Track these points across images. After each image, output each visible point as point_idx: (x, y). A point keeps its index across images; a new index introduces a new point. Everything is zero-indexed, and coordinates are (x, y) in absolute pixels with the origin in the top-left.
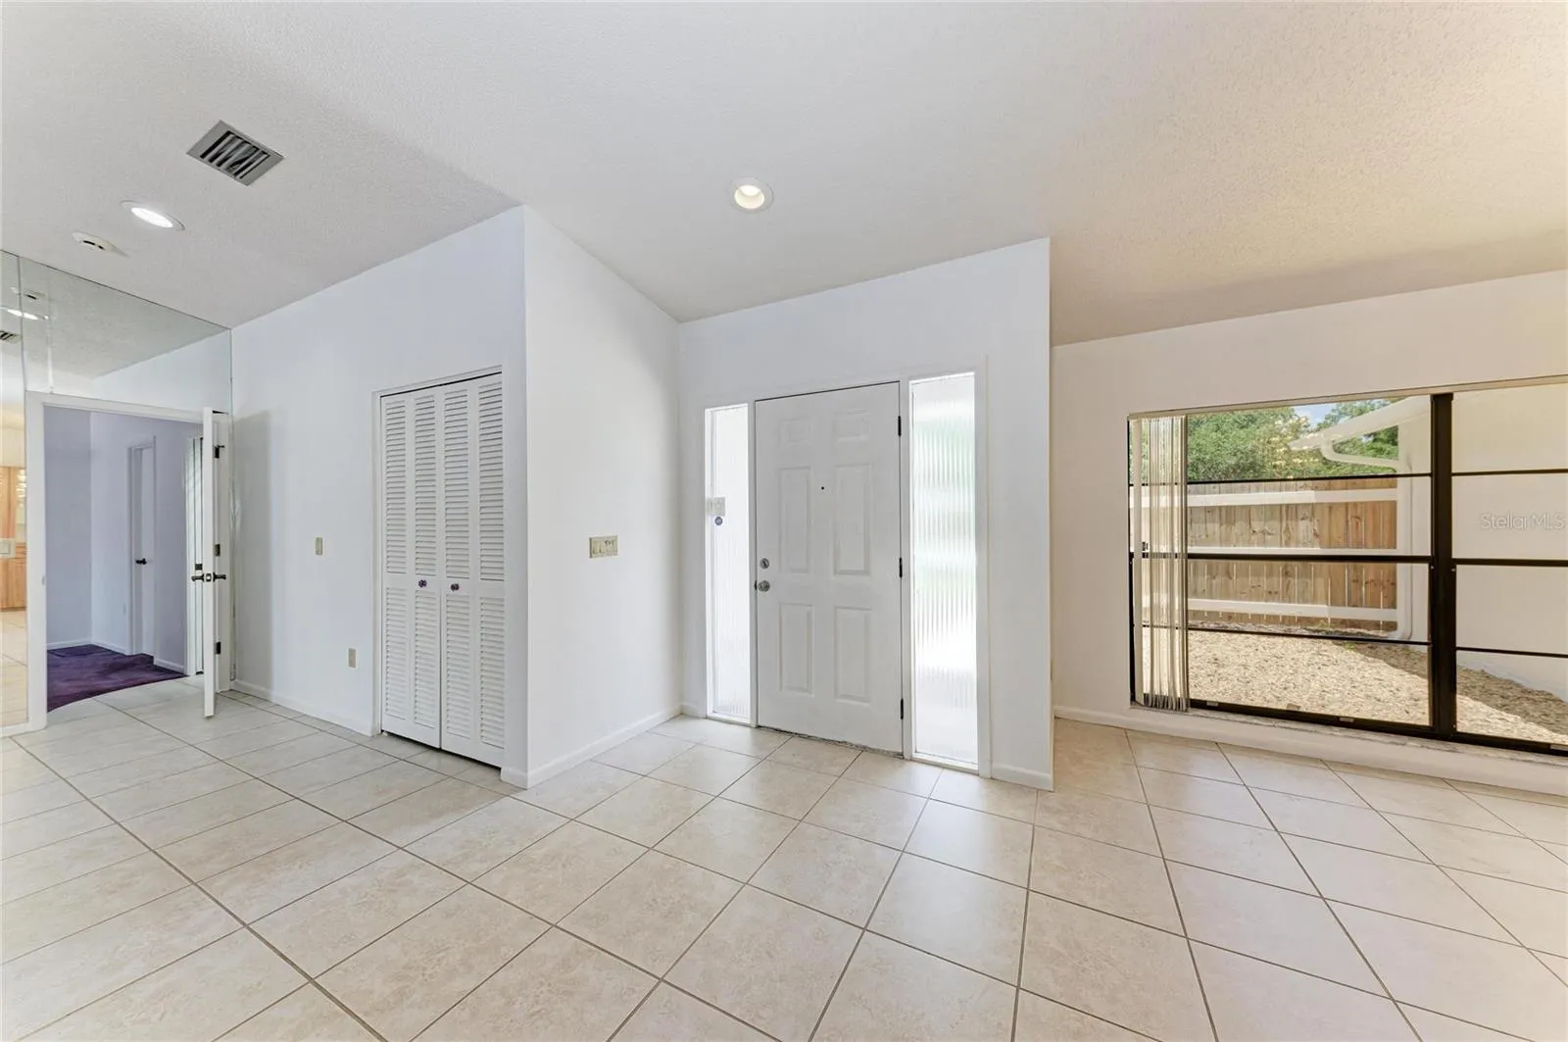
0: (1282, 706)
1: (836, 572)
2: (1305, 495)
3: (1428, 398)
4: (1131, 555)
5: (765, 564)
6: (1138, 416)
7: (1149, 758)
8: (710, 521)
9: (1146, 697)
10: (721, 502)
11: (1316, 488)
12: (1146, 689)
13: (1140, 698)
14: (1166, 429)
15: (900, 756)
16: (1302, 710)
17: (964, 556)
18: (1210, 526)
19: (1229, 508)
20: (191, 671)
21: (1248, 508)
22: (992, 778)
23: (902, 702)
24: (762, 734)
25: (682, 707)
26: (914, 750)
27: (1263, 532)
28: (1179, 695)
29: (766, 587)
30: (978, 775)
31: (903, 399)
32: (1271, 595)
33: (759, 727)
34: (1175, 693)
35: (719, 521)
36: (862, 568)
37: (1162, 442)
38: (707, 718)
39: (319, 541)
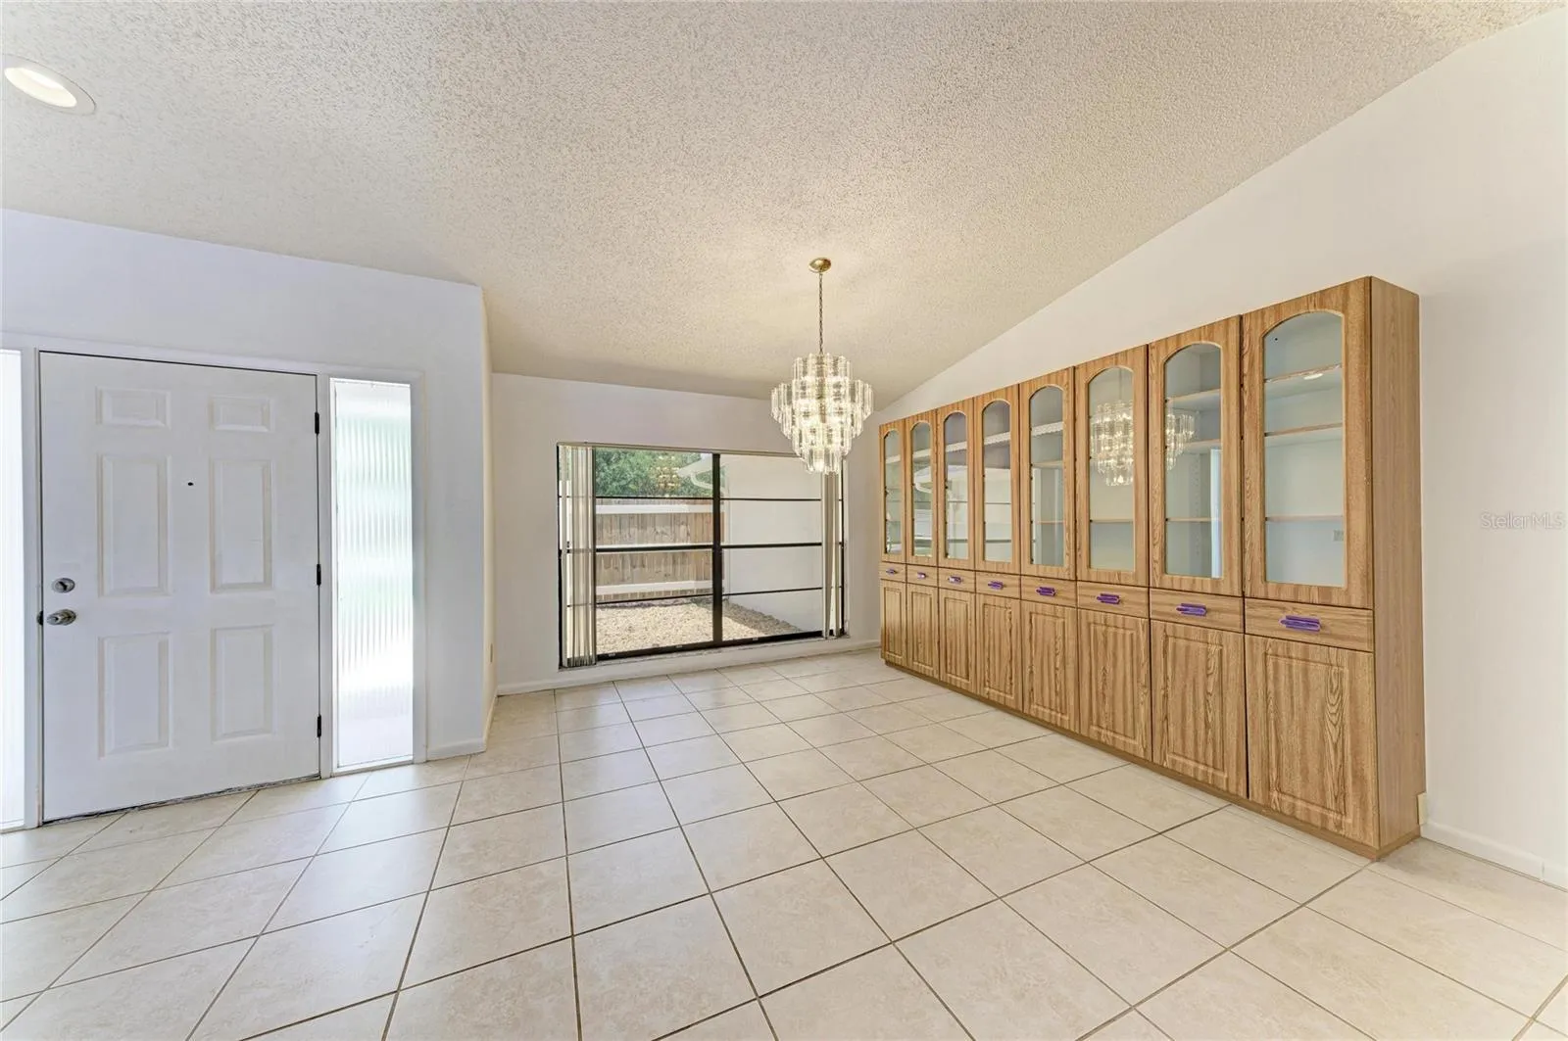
0: (649, 646)
1: (214, 588)
2: (682, 508)
3: (711, 455)
4: (560, 552)
5: (66, 586)
6: (564, 444)
7: (567, 706)
9: (568, 661)
11: (687, 503)
12: (569, 655)
13: (565, 663)
14: (584, 455)
15: (318, 777)
16: (661, 646)
17: (399, 563)
18: (632, 530)
19: (643, 515)
21: (653, 516)
22: (429, 761)
23: (319, 718)
24: (55, 834)
26: (335, 765)
27: (663, 533)
28: (590, 654)
29: (68, 618)
30: (412, 764)
31: (321, 395)
32: (666, 577)
33: (48, 823)
34: (587, 653)
36: (261, 579)
37: (578, 464)
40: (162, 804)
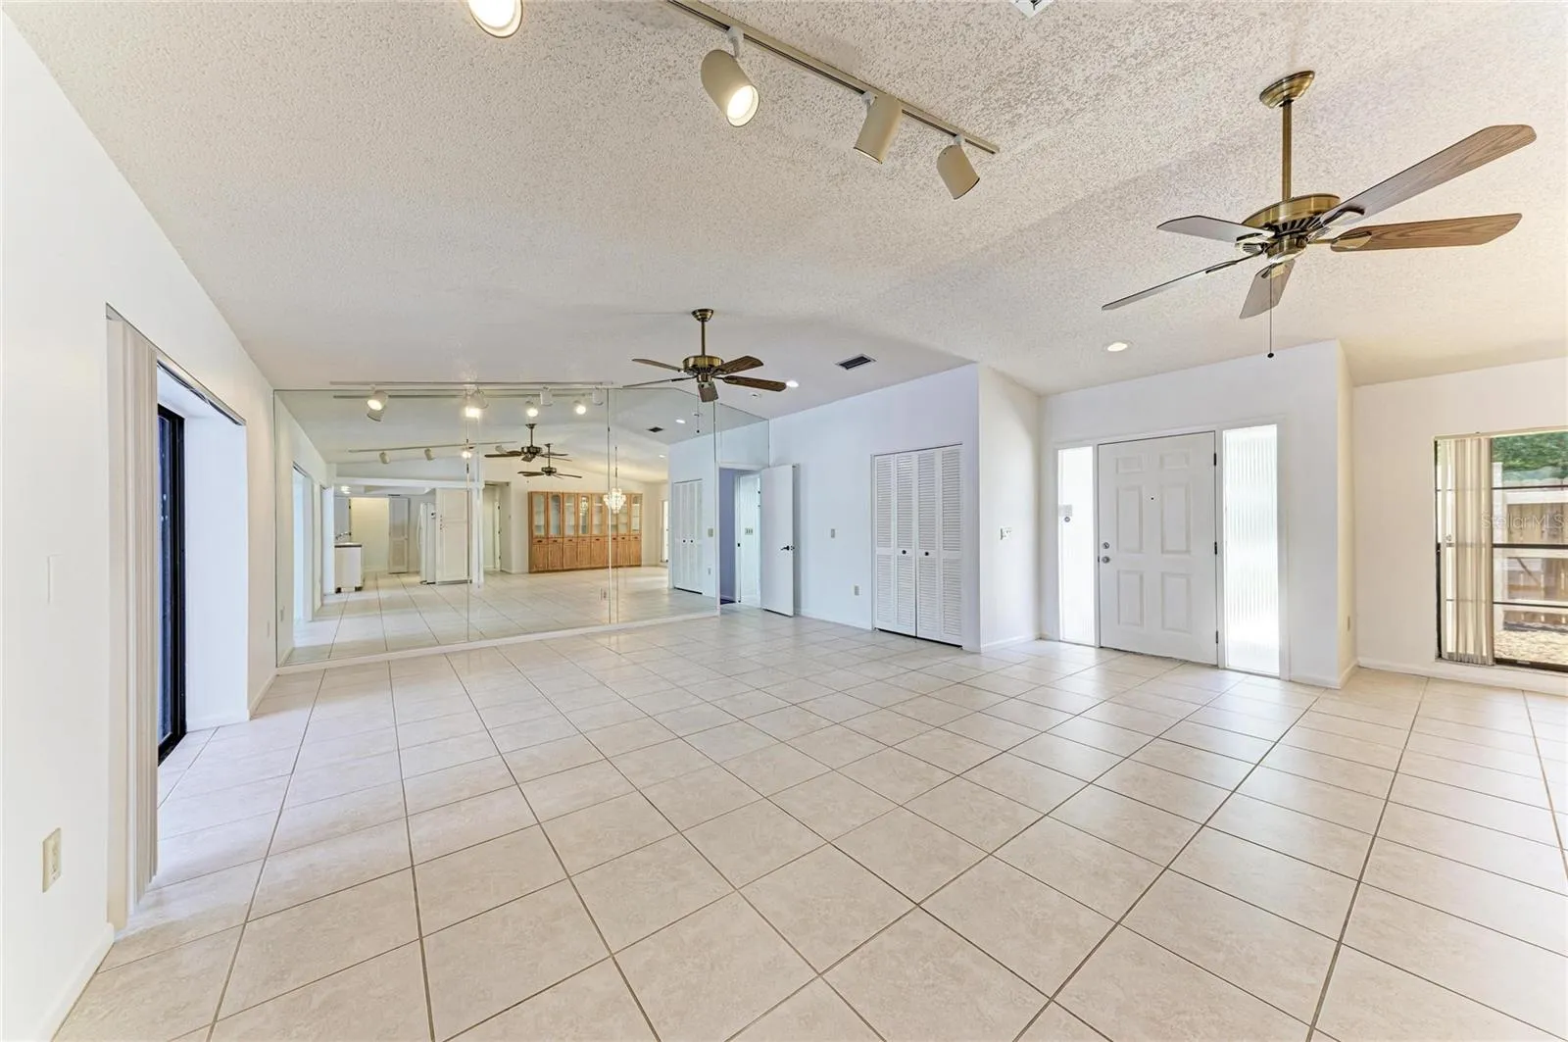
1: (1163, 551)
4: (1438, 546)
5: (1106, 546)
7: (1443, 690)
8: (1061, 519)
9: (1450, 654)
10: (1069, 508)
12: (1451, 649)
13: (1446, 654)
14: (1473, 446)
15: (1216, 666)
20: (737, 599)
22: (1290, 681)
23: (1217, 633)
24: (1104, 653)
25: (1041, 634)
26: (1228, 663)
28: (1484, 654)
29: (1107, 560)
30: (1279, 679)
31: (1217, 441)
33: (1102, 647)
34: (1481, 652)
35: (1067, 519)
36: (1184, 549)
37: (1465, 456)
38: (1060, 641)
39: (833, 531)
40: (1142, 654)
